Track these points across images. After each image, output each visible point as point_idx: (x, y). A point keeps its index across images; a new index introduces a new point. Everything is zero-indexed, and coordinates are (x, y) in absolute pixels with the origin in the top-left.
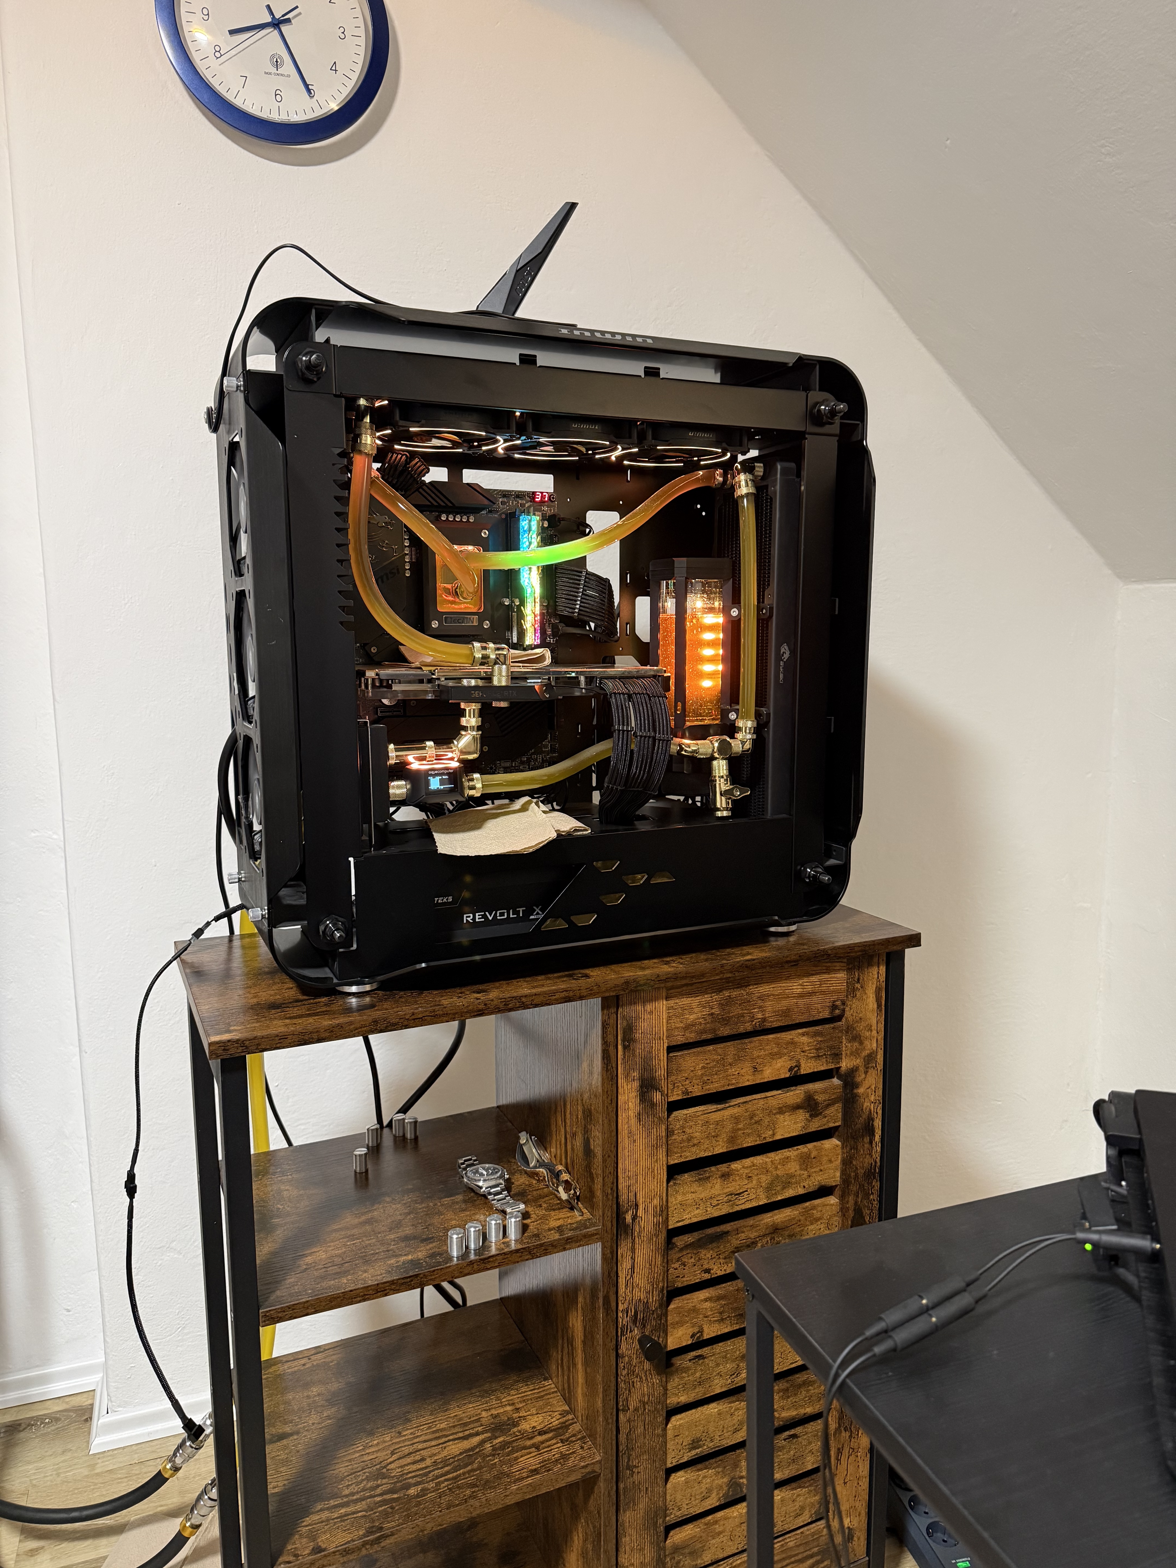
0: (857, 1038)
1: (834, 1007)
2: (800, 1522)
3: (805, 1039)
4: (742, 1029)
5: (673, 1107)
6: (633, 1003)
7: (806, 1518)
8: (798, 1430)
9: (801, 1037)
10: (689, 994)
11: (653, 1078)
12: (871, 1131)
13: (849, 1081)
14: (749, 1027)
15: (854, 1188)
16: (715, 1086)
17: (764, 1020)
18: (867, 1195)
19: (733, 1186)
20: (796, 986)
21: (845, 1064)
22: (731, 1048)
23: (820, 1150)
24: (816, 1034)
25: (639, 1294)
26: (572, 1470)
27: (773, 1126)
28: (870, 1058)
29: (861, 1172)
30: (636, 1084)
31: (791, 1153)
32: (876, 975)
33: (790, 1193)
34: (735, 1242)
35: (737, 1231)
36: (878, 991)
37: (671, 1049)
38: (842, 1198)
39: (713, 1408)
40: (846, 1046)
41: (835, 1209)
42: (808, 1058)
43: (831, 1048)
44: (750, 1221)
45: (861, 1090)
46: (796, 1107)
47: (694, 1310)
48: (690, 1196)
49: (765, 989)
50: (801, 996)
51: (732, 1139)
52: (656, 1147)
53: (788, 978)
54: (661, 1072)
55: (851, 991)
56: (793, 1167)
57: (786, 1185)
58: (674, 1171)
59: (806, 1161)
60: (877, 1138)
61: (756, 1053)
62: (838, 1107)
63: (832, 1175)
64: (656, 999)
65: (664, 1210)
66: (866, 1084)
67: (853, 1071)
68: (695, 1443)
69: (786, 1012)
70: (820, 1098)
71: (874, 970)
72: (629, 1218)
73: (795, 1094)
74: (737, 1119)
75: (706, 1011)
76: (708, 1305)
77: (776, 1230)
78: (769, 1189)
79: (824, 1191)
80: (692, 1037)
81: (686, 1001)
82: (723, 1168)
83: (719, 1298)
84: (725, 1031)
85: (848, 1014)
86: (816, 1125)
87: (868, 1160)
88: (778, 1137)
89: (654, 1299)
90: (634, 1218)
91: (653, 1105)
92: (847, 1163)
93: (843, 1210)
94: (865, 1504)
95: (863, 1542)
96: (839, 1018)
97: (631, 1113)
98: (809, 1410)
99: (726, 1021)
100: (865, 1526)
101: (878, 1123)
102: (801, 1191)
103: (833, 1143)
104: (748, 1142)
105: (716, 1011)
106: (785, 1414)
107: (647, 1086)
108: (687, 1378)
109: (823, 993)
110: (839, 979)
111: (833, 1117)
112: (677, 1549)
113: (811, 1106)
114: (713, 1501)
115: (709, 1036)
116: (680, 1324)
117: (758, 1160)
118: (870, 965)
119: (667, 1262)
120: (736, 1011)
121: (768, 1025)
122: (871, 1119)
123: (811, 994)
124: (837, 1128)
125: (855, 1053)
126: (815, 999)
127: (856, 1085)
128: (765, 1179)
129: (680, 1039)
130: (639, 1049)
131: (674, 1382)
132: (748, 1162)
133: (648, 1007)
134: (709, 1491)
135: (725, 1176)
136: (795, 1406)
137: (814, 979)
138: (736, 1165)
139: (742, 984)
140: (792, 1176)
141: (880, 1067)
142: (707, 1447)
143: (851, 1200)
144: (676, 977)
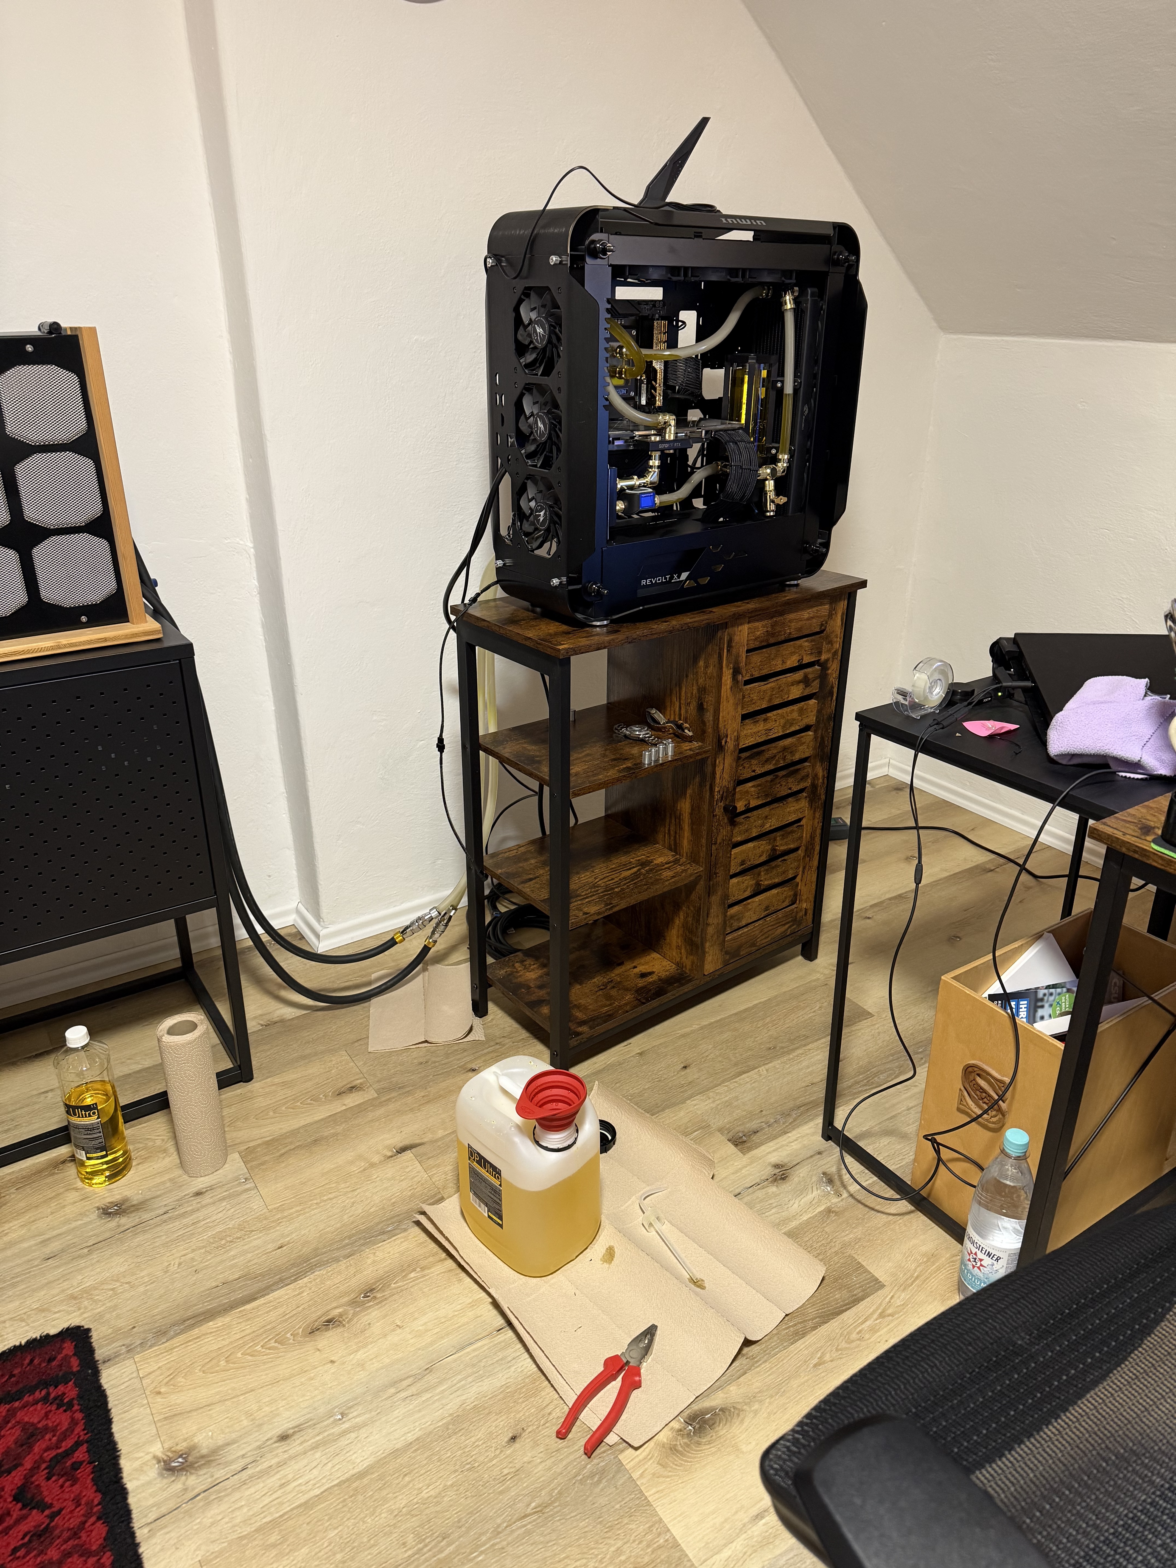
0: (830, 642)
1: (822, 625)
2: (785, 905)
3: (806, 644)
4: (780, 640)
5: (747, 683)
6: (733, 626)
7: (786, 903)
8: (786, 857)
9: (805, 643)
10: (758, 621)
11: (739, 668)
12: (832, 694)
13: (824, 666)
14: (782, 638)
15: (822, 725)
16: (765, 672)
17: (790, 633)
18: (827, 730)
19: (769, 725)
20: (806, 614)
21: (824, 657)
22: (773, 649)
23: (808, 704)
24: (812, 641)
25: (725, 783)
26: (691, 875)
27: (788, 693)
28: (835, 653)
29: (825, 717)
30: (731, 671)
31: (795, 707)
32: (842, 605)
33: (793, 729)
34: (767, 755)
35: (768, 750)
36: (843, 614)
37: (748, 651)
38: (815, 732)
39: (750, 845)
40: (825, 646)
41: (812, 737)
42: (807, 654)
43: (817, 648)
44: (773, 745)
45: (830, 671)
46: (799, 682)
47: (747, 792)
48: (749, 731)
49: (792, 616)
50: (808, 619)
51: (770, 700)
52: (737, 704)
53: (803, 609)
54: (742, 664)
55: (830, 615)
56: (795, 715)
57: (791, 725)
58: (744, 717)
59: (801, 711)
60: (834, 698)
61: (784, 653)
62: (818, 681)
63: (811, 719)
64: (742, 624)
65: (738, 739)
66: (832, 668)
67: (827, 661)
68: (743, 863)
69: (800, 629)
70: (810, 676)
71: (842, 603)
72: (723, 743)
73: (799, 675)
74: (773, 689)
75: (765, 629)
76: (753, 789)
77: (785, 749)
78: (783, 727)
79: (807, 728)
80: (757, 644)
81: (757, 624)
82: (764, 716)
83: (759, 785)
84: (772, 641)
85: (827, 629)
86: (807, 692)
87: (829, 711)
88: (790, 699)
89: (731, 786)
90: (726, 742)
91: (738, 682)
92: (819, 712)
93: (816, 738)
94: (813, 896)
95: (811, 916)
96: (822, 632)
97: (728, 687)
98: (792, 846)
99: (773, 635)
100: (812, 907)
101: (835, 690)
102: (798, 728)
103: (813, 702)
104: (777, 702)
105: (769, 629)
106: (782, 848)
107: (736, 671)
108: (742, 828)
109: (818, 617)
110: (825, 609)
111: (815, 687)
112: (732, 917)
113: (806, 681)
114: (748, 894)
115: (765, 644)
116: (741, 799)
117: (780, 711)
118: (840, 600)
119: (737, 766)
120: (778, 629)
121: (792, 636)
122: (832, 687)
123: (813, 618)
124: (815, 693)
125: (829, 651)
126: (814, 621)
127: (828, 669)
128: (782, 721)
129: (752, 646)
130: (734, 651)
131: (736, 830)
132: (775, 712)
133: (740, 628)
134: (747, 887)
135: (765, 720)
136: (786, 844)
137: (814, 609)
138: (769, 715)
139: (782, 613)
140: (794, 720)
141: (839, 658)
142: (748, 864)
143: (820, 732)
144: (755, 610)
